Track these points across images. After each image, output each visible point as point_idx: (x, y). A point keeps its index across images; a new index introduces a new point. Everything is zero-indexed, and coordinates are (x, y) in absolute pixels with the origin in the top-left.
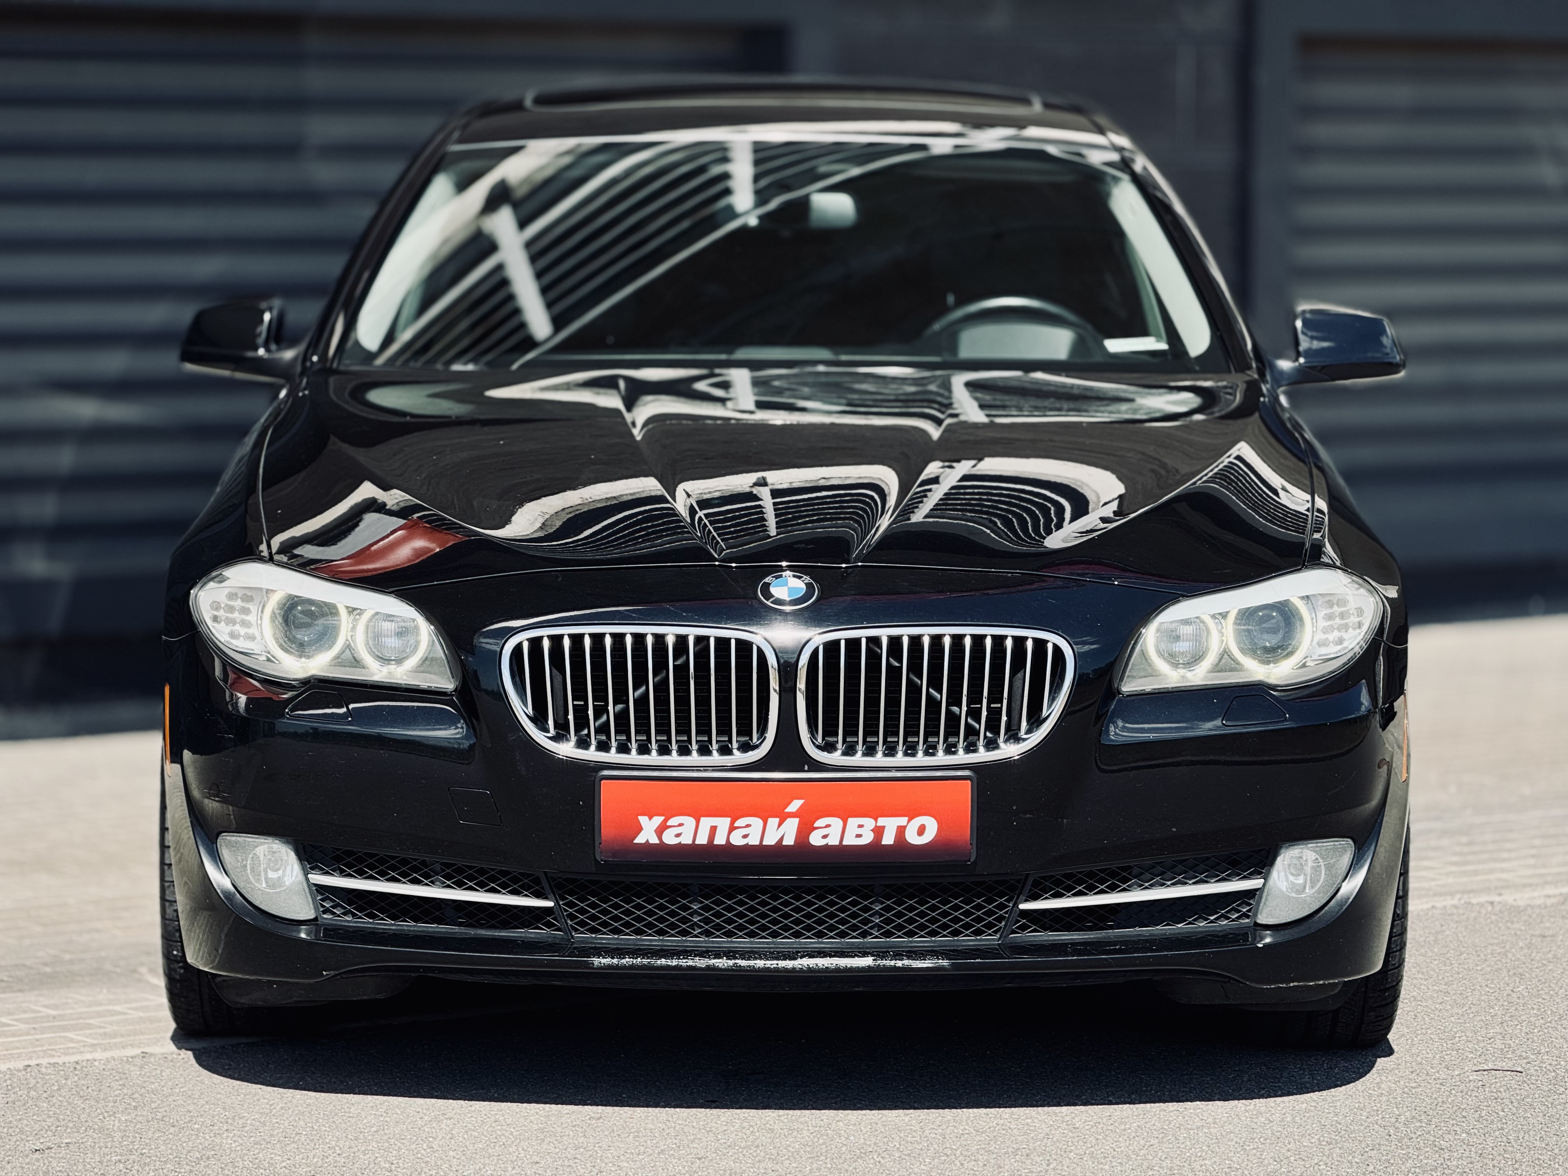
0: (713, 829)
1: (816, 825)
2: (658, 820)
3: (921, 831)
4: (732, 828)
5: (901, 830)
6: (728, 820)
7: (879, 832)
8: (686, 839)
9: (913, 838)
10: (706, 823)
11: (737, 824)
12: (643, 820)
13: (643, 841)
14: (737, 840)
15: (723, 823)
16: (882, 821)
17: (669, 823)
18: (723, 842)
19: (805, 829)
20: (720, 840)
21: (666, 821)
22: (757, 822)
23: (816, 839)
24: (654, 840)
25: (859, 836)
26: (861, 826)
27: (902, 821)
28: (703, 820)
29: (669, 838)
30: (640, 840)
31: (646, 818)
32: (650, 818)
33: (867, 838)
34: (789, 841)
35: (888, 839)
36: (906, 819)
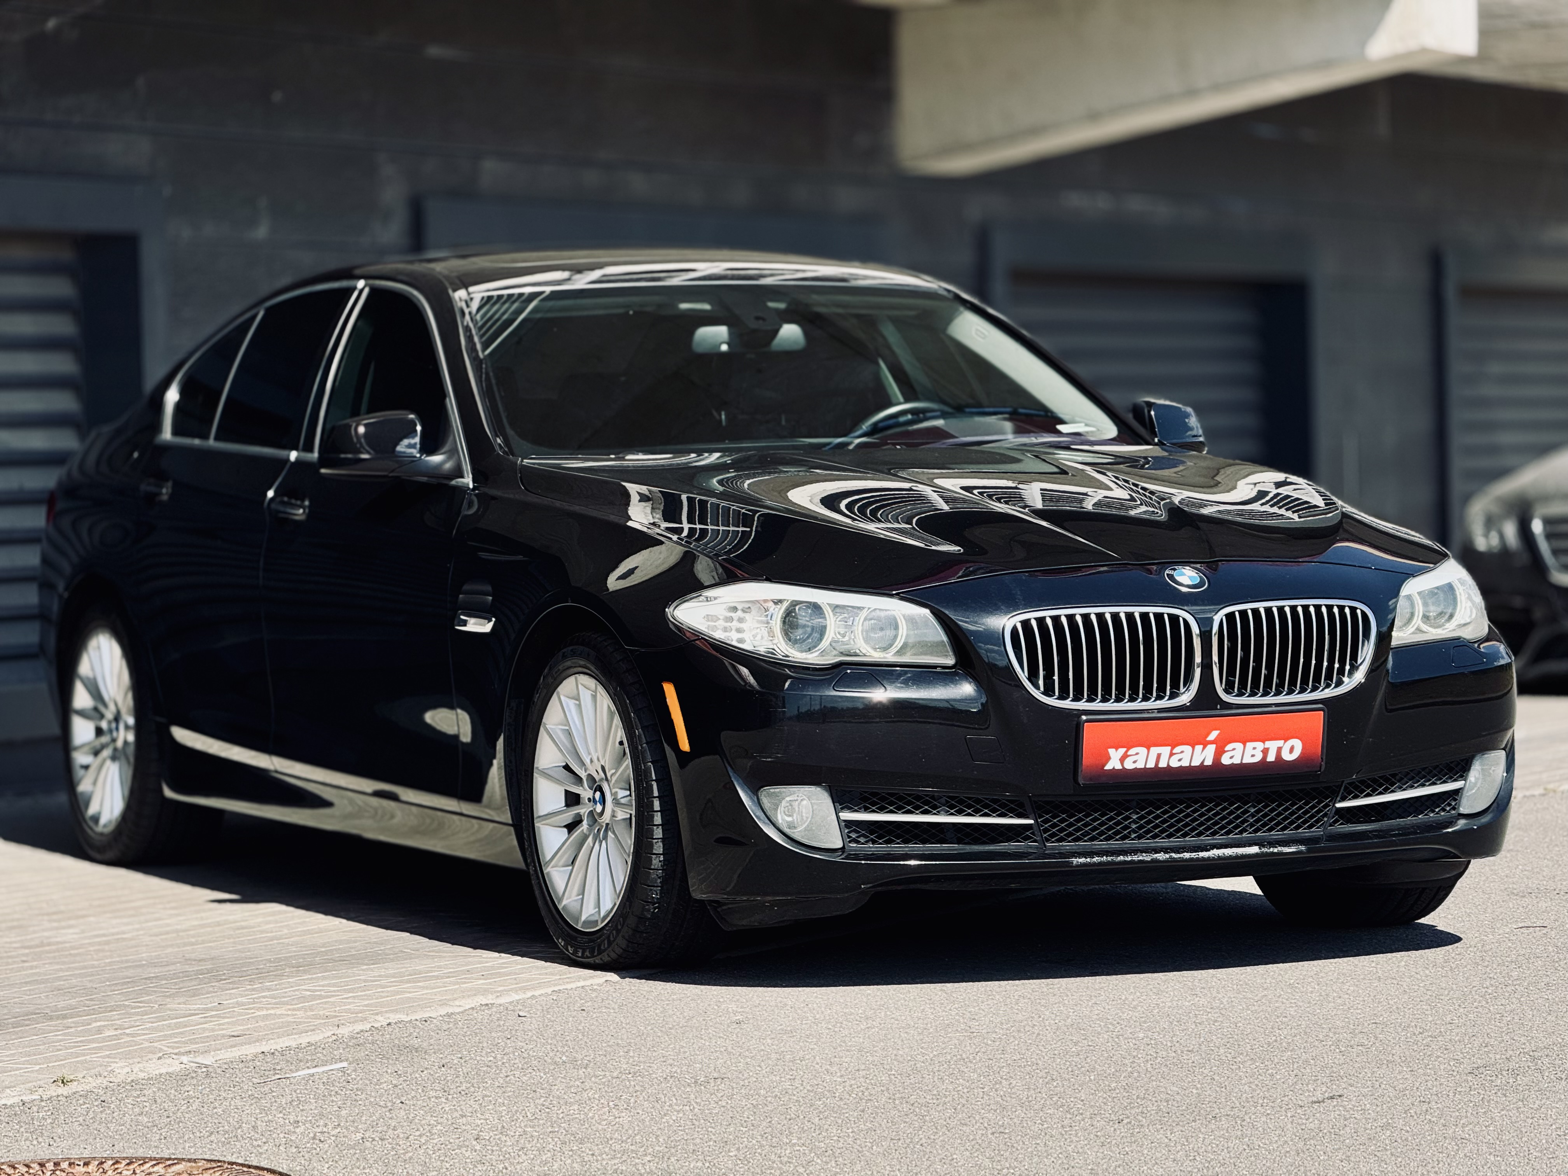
0: (1159, 756)
1: (1226, 749)
2: (1122, 751)
3: (1292, 750)
4: (1172, 754)
5: (1279, 750)
6: (1169, 748)
7: (1265, 751)
8: (1140, 765)
9: (1287, 757)
10: (1155, 751)
11: (1175, 751)
12: (1111, 751)
13: (1111, 768)
14: (1175, 764)
15: (1165, 751)
16: (1268, 744)
17: (1129, 753)
18: (1165, 766)
19: (1219, 752)
20: (1163, 764)
21: (1126, 752)
22: (1187, 749)
23: (1226, 760)
24: (1118, 766)
25: (1253, 756)
26: (1254, 748)
27: (1280, 743)
28: (1152, 749)
29: (1129, 765)
30: (1108, 767)
31: (1114, 750)
32: (1117, 750)
33: (1258, 758)
34: (1209, 762)
35: (1271, 758)
36: (1283, 741)
